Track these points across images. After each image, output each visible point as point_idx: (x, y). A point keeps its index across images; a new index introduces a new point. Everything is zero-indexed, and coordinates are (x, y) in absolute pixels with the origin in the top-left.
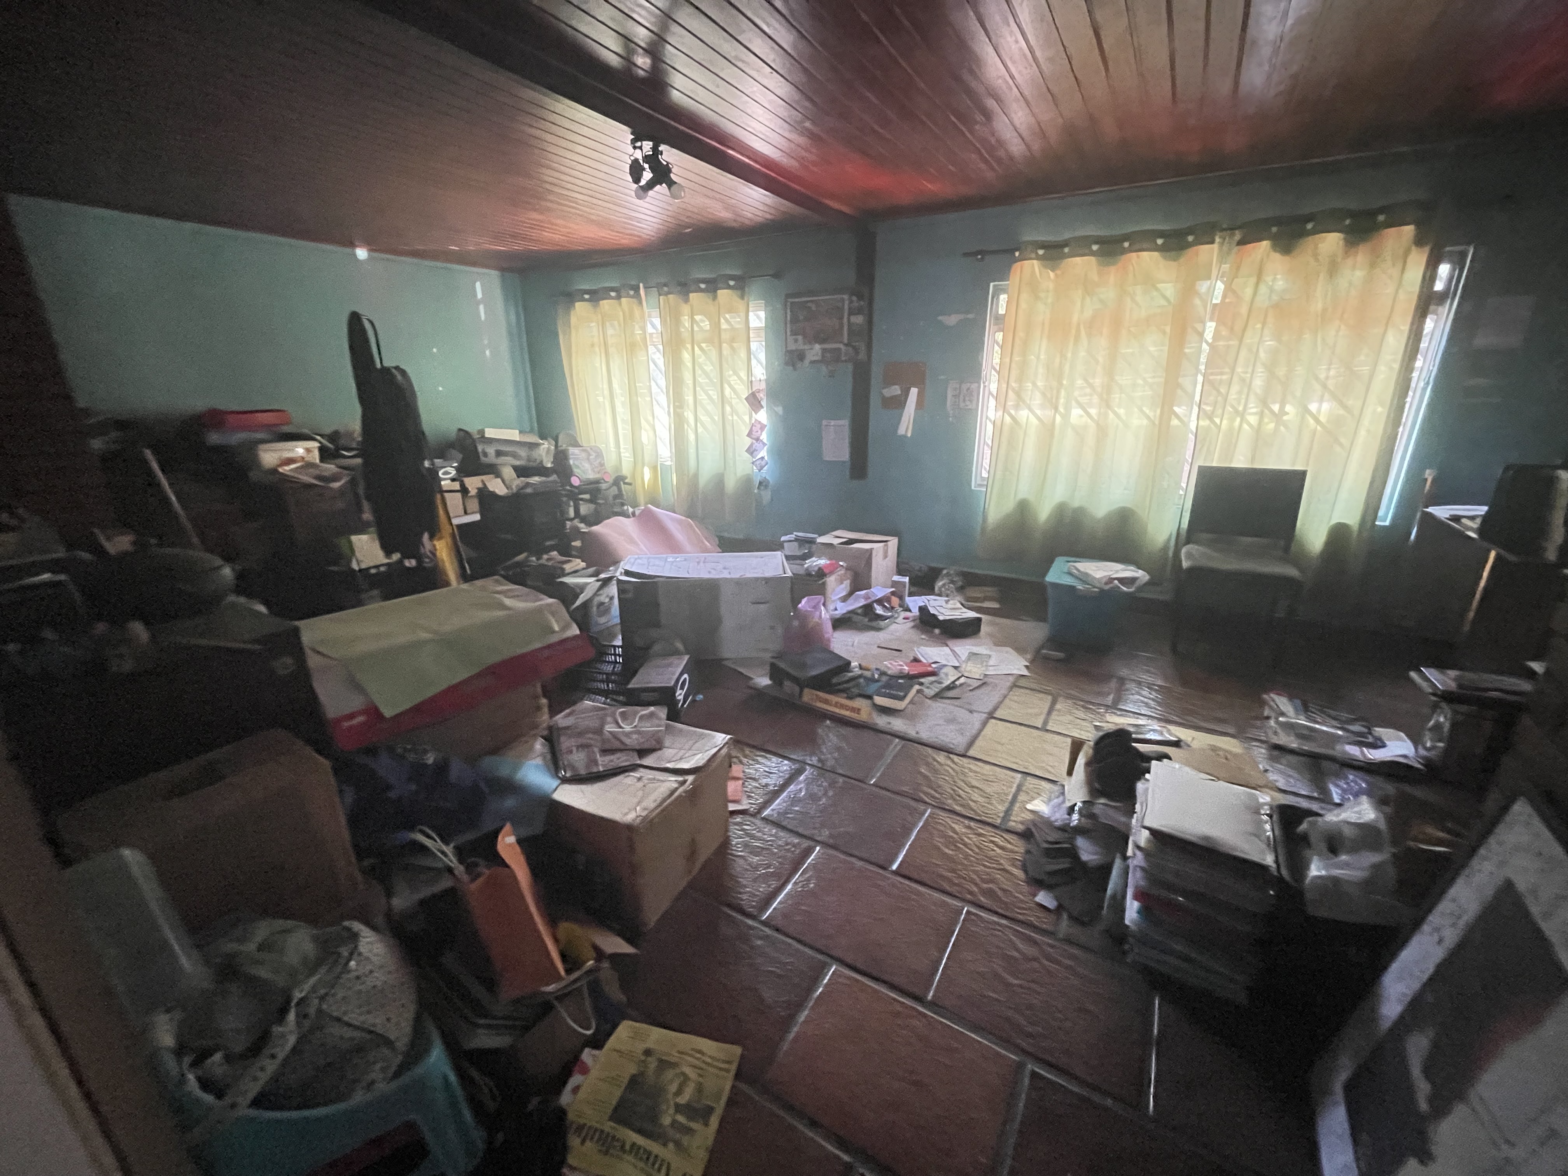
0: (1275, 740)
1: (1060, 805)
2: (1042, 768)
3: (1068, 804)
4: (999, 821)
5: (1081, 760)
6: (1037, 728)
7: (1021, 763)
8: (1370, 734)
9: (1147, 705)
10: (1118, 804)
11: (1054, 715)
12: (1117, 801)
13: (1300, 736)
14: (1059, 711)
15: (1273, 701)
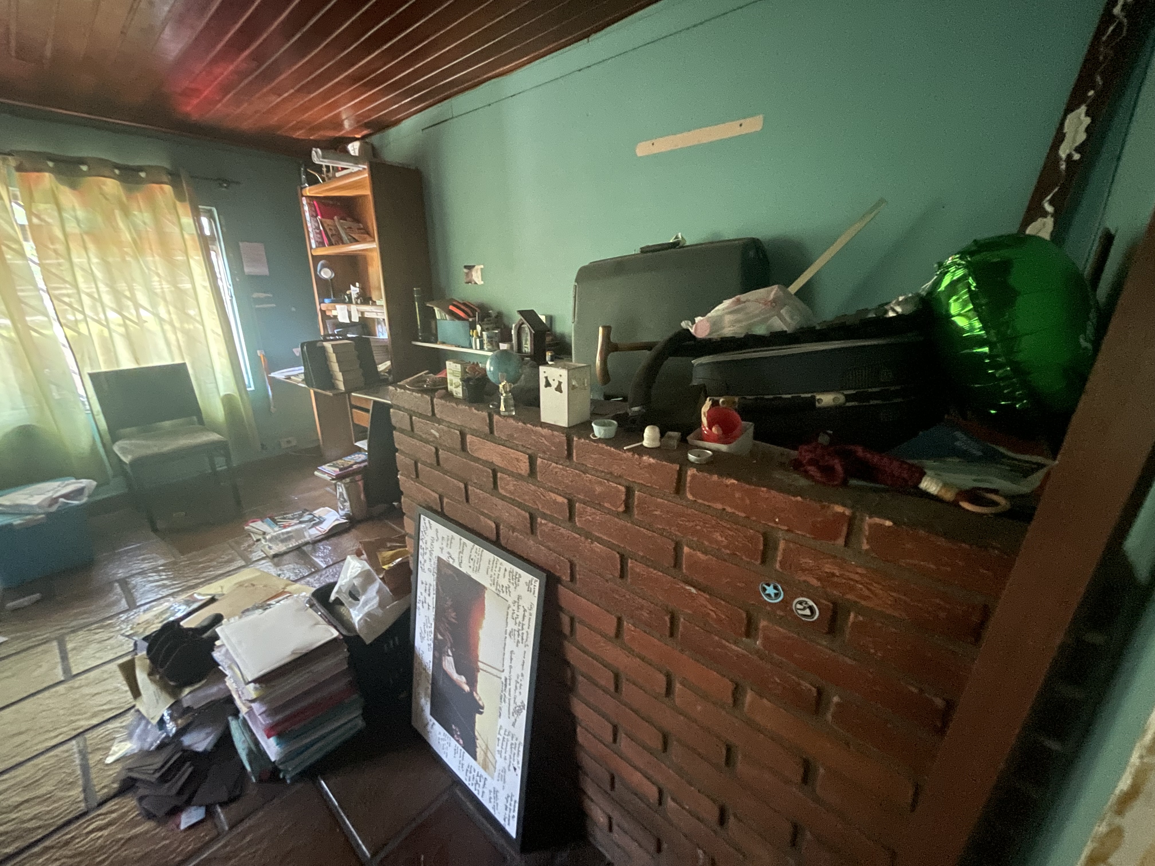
0: (272, 552)
1: (145, 731)
2: (95, 715)
3: (155, 722)
4: (83, 805)
5: (142, 677)
6: (61, 682)
7: (64, 729)
8: (315, 516)
9: (164, 586)
10: (203, 682)
11: (72, 658)
12: (200, 681)
13: (283, 541)
14: (74, 649)
15: (253, 527)
